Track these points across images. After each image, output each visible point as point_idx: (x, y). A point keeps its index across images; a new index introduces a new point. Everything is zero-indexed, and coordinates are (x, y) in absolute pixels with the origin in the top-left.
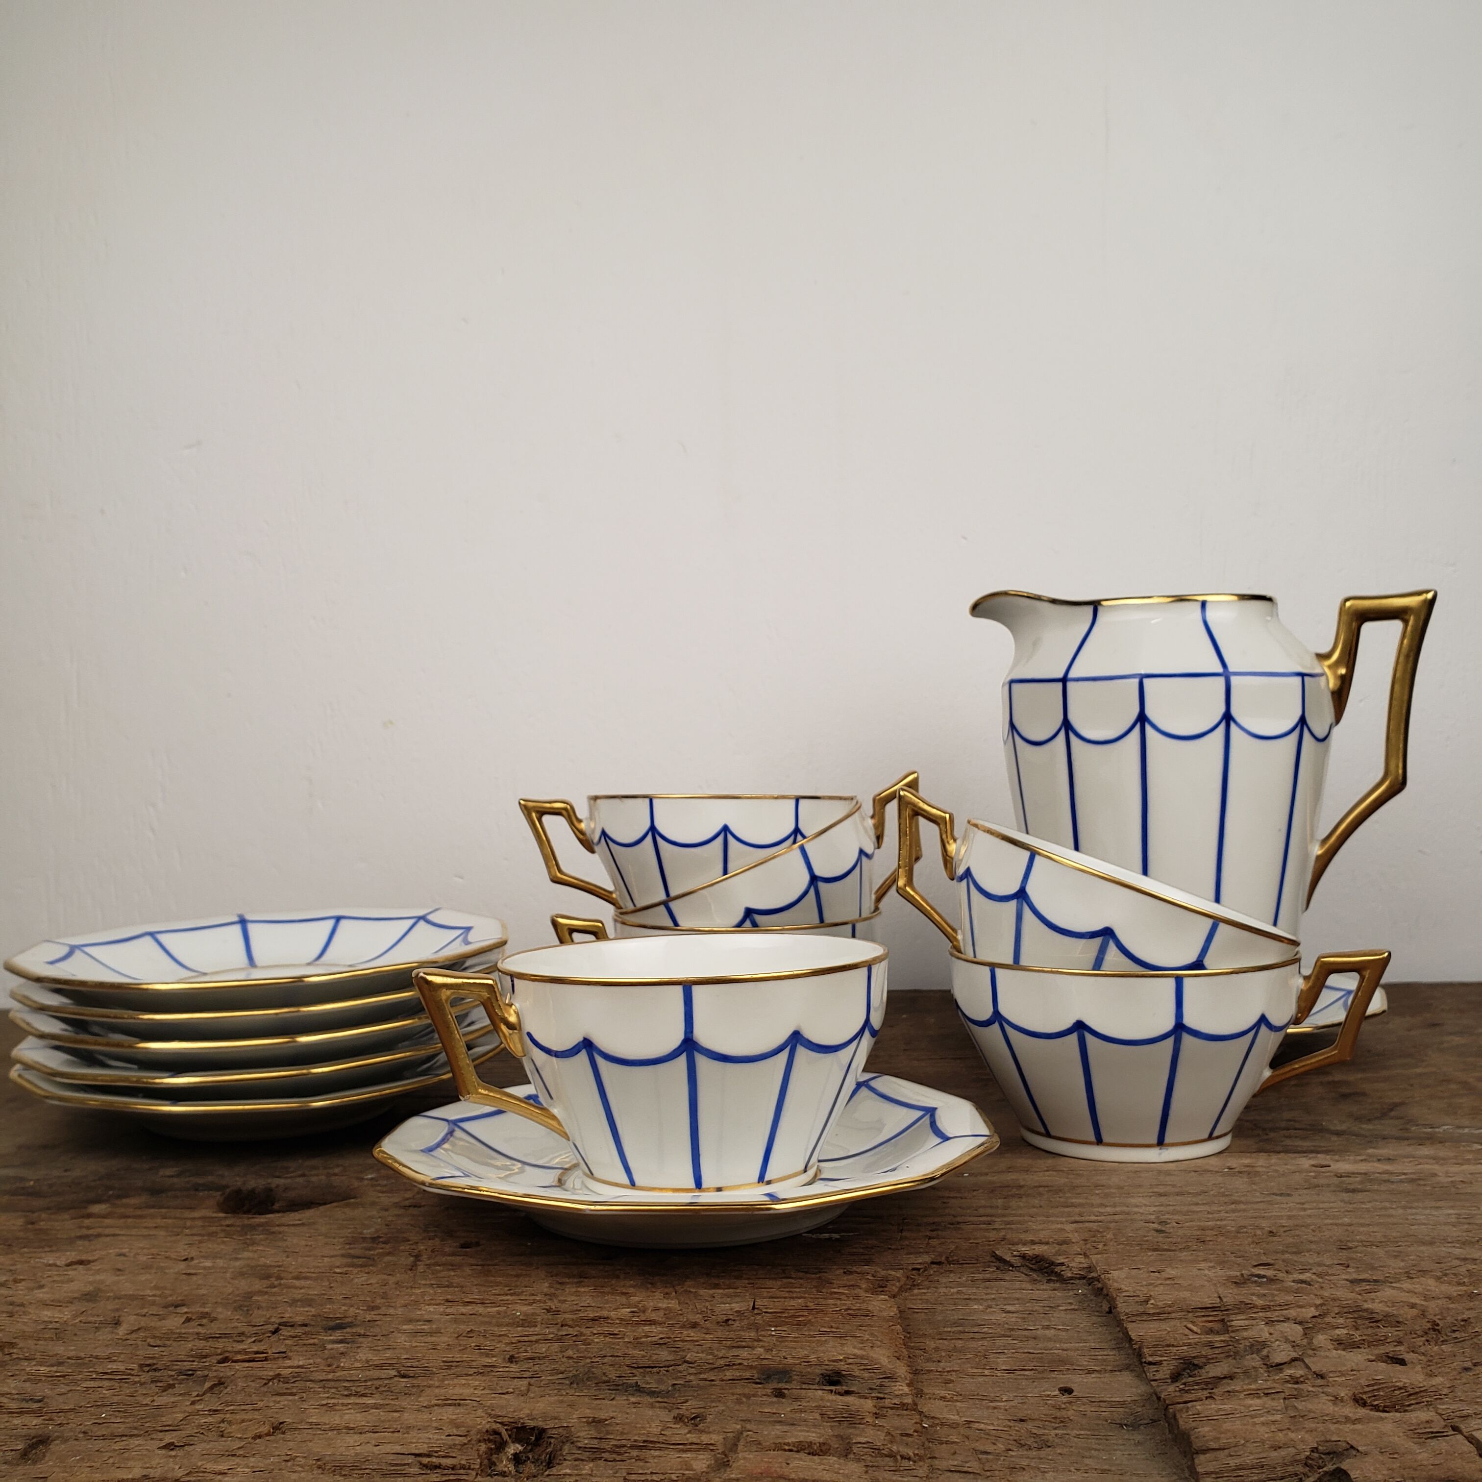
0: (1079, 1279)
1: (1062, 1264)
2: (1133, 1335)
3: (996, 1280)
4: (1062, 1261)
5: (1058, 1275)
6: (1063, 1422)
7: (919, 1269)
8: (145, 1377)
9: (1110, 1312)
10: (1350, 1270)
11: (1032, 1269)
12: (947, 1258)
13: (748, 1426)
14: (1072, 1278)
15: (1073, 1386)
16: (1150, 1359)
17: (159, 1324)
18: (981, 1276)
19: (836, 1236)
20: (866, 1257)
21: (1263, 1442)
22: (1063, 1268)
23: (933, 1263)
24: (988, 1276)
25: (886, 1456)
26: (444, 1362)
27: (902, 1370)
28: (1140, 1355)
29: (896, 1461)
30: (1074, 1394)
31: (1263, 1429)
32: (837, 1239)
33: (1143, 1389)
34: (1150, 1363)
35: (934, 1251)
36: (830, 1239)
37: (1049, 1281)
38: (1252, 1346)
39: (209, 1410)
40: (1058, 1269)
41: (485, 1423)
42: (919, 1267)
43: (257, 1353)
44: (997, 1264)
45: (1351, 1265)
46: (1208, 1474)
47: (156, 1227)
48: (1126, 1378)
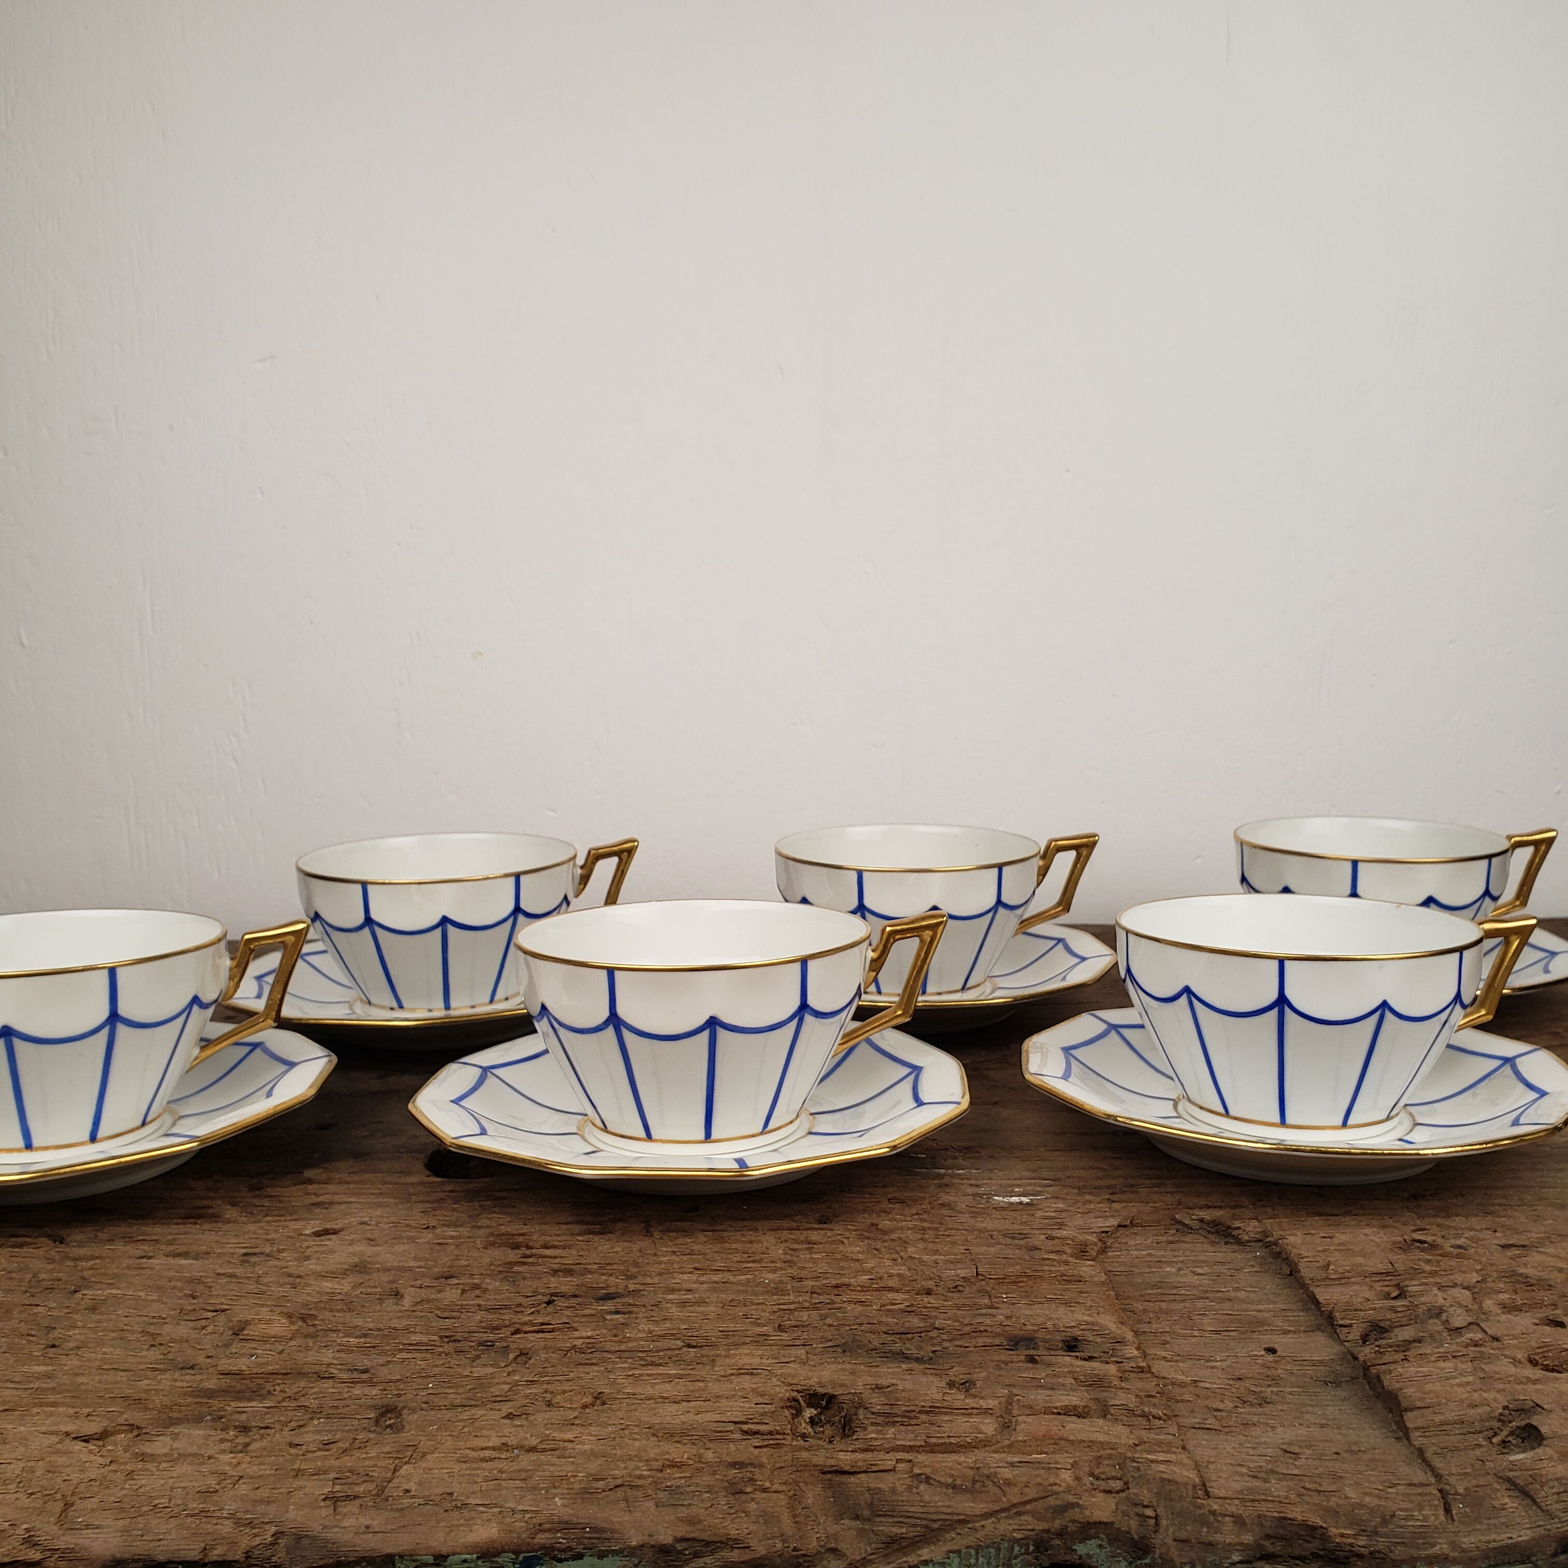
0: (1255, 1242)
1: (1239, 1228)
2: (1321, 1300)
3: (1178, 1242)
4: (1239, 1225)
5: (1236, 1238)
6: (1275, 1380)
7: (1107, 1232)
8: (448, 1348)
9: (1291, 1274)
10: (1498, 1234)
11: (1209, 1232)
12: (1131, 1222)
13: (1015, 1391)
14: (1249, 1241)
15: (1276, 1346)
16: (1341, 1322)
17: (439, 1296)
18: (1164, 1238)
19: (1025, 1200)
20: (1059, 1220)
21: (1462, 1401)
22: (1240, 1231)
23: (1119, 1226)
24: (1171, 1238)
25: (1139, 1416)
26: (720, 1331)
27: (1129, 1336)
28: (1330, 1317)
29: (1149, 1421)
30: (1278, 1353)
31: (1460, 1390)
32: (1027, 1204)
33: (1337, 1348)
34: (1342, 1326)
35: (1119, 1215)
36: (1021, 1203)
37: (1226, 1243)
38: (1429, 1310)
39: (527, 1381)
40: (1235, 1233)
41: (784, 1392)
42: (1107, 1229)
43: (543, 1324)
44: (1177, 1226)
45: (1498, 1230)
46: (1417, 1429)
47: (381, 1194)
48: (1320, 1339)
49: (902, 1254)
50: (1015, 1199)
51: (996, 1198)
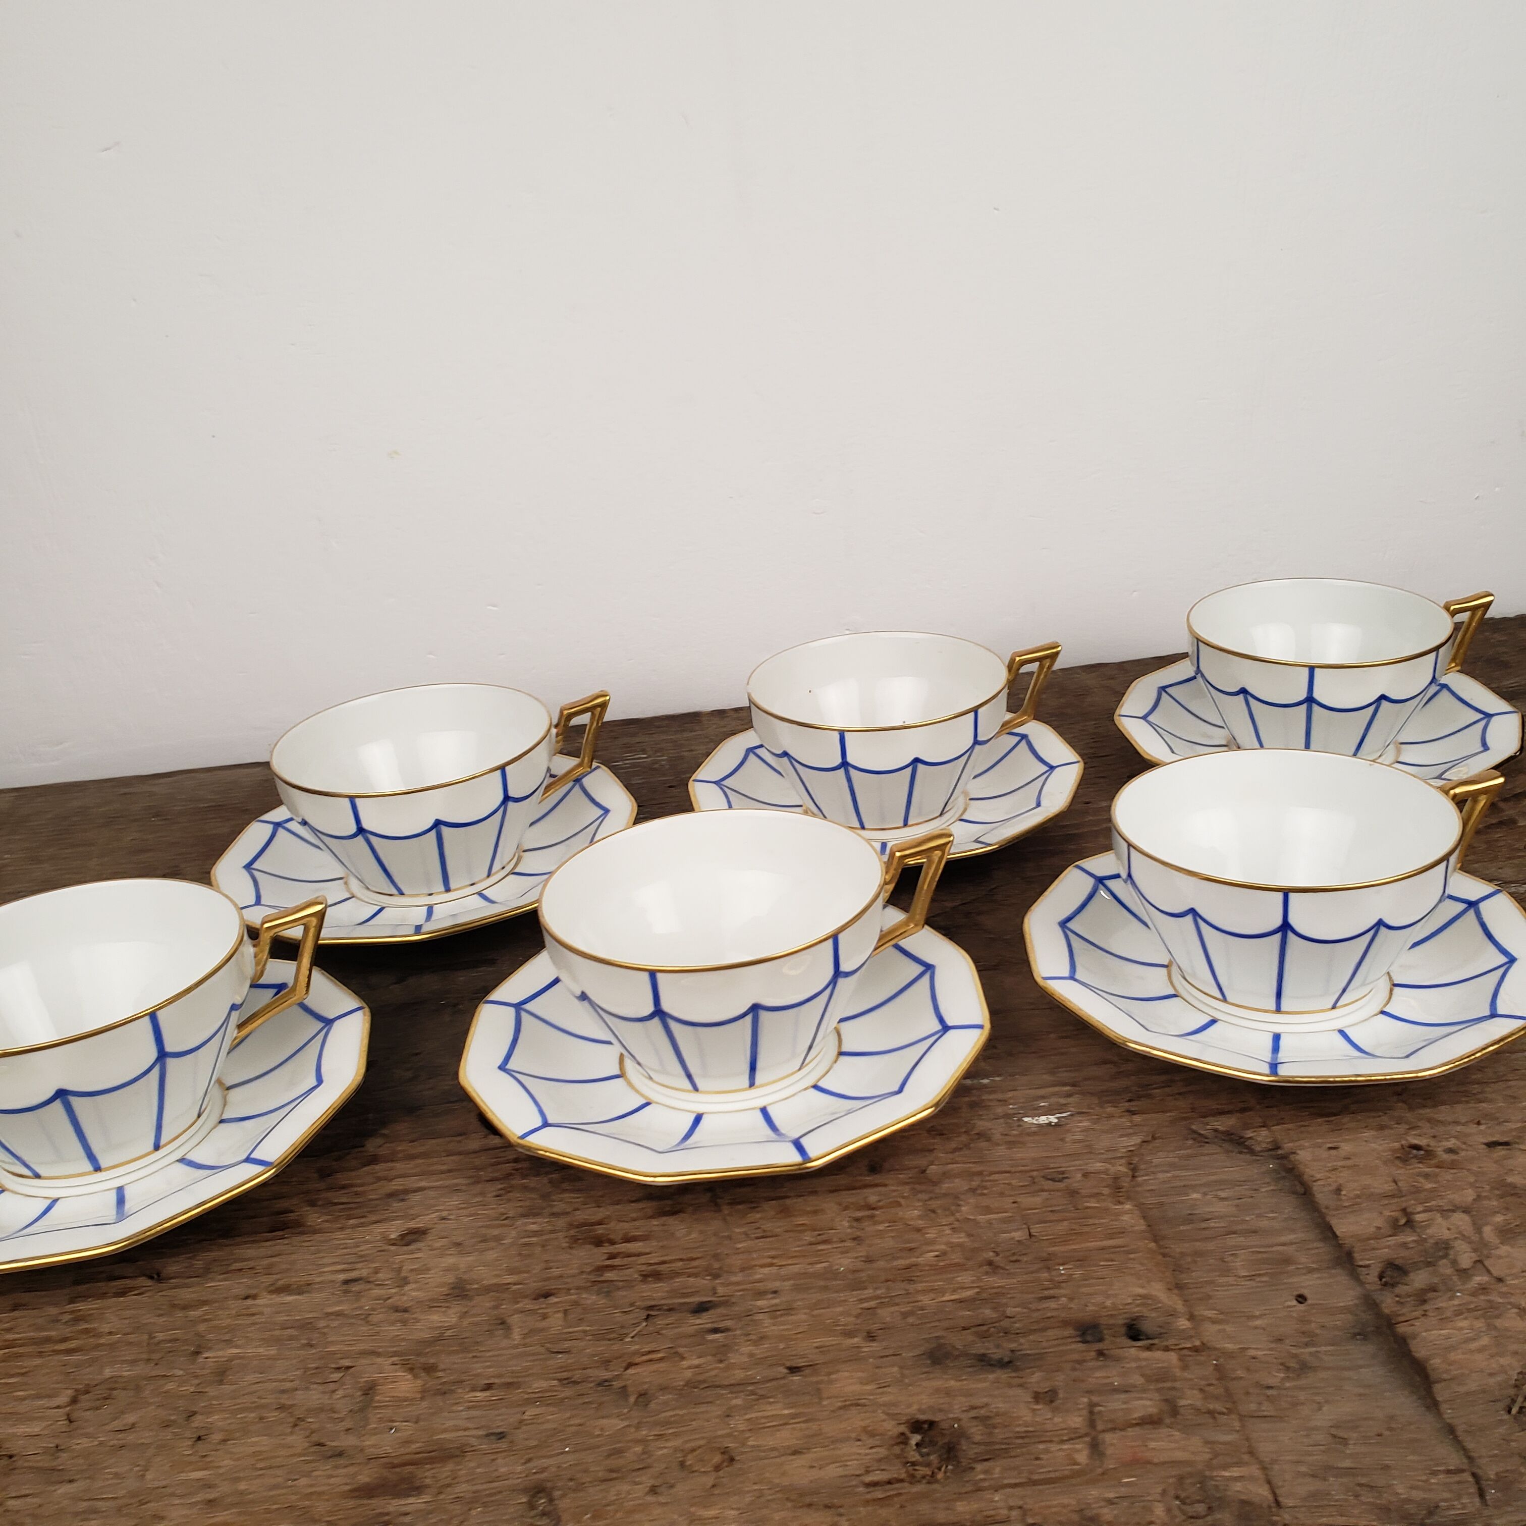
0: (1267, 1153)
1: (1250, 1138)
2: (1338, 1233)
3: (1197, 1155)
4: (1251, 1135)
5: (1248, 1148)
6: (1310, 1339)
7: (1132, 1150)
8: (568, 1392)
9: (1305, 1194)
10: (1482, 1127)
11: (1224, 1142)
12: (1153, 1136)
13: (1095, 1399)
14: (1261, 1151)
15: (1305, 1292)
16: (1361, 1263)
17: (544, 1324)
18: (1184, 1152)
19: (1053, 1119)
20: (1087, 1144)
21: (1482, 1371)
22: (1252, 1141)
23: (1143, 1143)
24: (1191, 1151)
25: (1205, 1413)
26: (817, 1348)
27: (1180, 1306)
28: (1349, 1255)
29: (1214, 1418)
30: (1309, 1302)
31: (1478, 1357)
32: (1057, 1125)
33: (1357, 1291)
34: (1361, 1266)
35: (1141, 1131)
36: (1050, 1124)
37: (1241, 1153)
38: (1437, 1243)
39: (655, 1435)
40: (1248, 1143)
41: (892, 1428)
42: (1132, 1148)
43: (649, 1352)
44: (1194, 1136)
45: (1483, 1122)
46: (1446, 1401)
48: (1341, 1278)
49: (958, 1215)
50: (1043, 1120)
51: (1026, 1119)
